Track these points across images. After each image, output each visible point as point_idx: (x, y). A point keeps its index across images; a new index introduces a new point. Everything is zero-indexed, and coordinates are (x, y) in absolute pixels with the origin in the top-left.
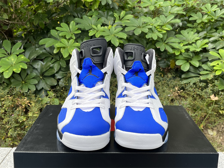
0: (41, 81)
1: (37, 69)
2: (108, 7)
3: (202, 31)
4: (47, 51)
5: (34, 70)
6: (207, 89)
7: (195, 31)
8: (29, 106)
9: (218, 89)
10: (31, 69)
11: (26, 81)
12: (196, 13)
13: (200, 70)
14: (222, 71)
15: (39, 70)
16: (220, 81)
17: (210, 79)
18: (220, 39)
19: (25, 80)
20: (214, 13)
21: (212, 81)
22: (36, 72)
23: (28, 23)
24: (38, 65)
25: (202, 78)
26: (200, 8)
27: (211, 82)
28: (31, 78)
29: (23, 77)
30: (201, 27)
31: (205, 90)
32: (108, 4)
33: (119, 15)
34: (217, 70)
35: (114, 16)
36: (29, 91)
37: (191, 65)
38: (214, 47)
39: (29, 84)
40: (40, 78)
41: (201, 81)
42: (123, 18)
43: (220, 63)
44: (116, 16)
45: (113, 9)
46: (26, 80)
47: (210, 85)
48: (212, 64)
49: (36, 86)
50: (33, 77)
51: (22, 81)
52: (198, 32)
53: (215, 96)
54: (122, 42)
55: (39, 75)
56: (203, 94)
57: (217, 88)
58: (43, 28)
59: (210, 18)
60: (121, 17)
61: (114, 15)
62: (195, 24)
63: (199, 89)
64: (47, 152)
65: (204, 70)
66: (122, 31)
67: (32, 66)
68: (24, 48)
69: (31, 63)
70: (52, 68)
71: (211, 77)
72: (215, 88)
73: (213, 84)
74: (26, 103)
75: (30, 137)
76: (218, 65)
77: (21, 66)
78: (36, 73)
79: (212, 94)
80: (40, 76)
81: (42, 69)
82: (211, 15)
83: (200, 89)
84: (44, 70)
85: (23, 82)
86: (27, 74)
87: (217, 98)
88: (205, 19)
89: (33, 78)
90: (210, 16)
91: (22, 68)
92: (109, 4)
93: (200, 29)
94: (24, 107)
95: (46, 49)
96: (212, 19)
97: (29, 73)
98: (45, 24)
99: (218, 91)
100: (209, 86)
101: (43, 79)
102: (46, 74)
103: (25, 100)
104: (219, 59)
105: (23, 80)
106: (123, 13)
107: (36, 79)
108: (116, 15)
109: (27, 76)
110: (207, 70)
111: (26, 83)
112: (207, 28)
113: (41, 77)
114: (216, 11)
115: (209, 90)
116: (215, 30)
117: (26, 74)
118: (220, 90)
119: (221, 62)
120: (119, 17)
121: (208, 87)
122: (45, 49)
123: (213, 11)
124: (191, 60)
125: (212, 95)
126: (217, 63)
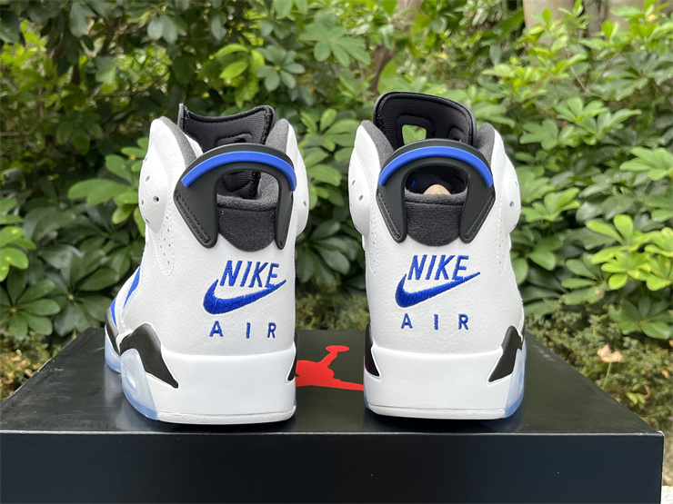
0: (71, 309)
1: (58, 272)
2: (283, 98)
3: (560, 172)
4: (92, 220)
5: (49, 275)
6: (586, 330)
7: (541, 171)
8: (26, 376)
9: (618, 330)
10: (41, 272)
11: (22, 306)
12: (541, 124)
13: (561, 278)
14: (629, 276)
15: (66, 275)
16: (624, 307)
17: (592, 301)
18: (614, 190)
19: (19, 302)
20: (593, 121)
21: (599, 308)
22: (57, 279)
23: (38, 136)
24: (63, 257)
25: (569, 299)
26: (553, 109)
27: (598, 312)
28: (40, 295)
29: (14, 293)
30: (558, 162)
31: (580, 335)
32: (283, 90)
33: (317, 119)
34: (613, 274)
35: (300, 122)
36: (32, 333)
37: (532, 264)
38: (600, 212)
39: (33, 315)
40: (68, 299)
41: (566, 309)
42: (328, 128)
43: (621, 255)
44: (308, 121)
45: (299, 104)
46: (22, 303)
47: (594, 319)
48: (595, 259)
49: (53, 322)
50: (46, 292)
51: (8, 304)
52: (549, 174)
53: (612, 350)
54: (325, 194)
55: (64, 288)
56: (574, 345)
57: (615, 328)
58: (84, 153)
59: (584, 133)
60: (323, 126)
61: (303, 120)
62: (540, 155)
63: (561, 330)
64: (85, 432)
65: (574, 276)
66: (325, 162)
67: (44, 262)
68: (22, 214)
69: (40, 253)
70: (106, 267)
71: (595, 294)
72: (609, 329)
73: (604, 316)
74: (19, 368)
75: (30, 396)
76: (614, 261)
77: (8, 259)
78: (55, 283)
79: (601, 343)
80: (66, 291)
81: (74, 270)
82: (585, 126)
83: (565, 330)
84: (82, 274)
85: (14, 310)
86: (28, 286)
87: (617, 357)
88: (569, 137)
89: (46, 297)
90: (583, 128)
91: (12, 268)
92: (286, 88)
93: (555, 168)
94: (11, 381)
95: (90, 213)
96: (589, 136)
97: (33, 282)
98: (93, 142)
99: (618, 338)
100: (590, 321)
101: (79, 302)
102: (87, 286)
103: (17, 358)
104: (617, 244)
105: (14, 301)
106: (328, 115)
107: (55, 300)
108: (307, 118)
109: (27, 292)
110: (582, 277)
111: (23, 313)
112: (575, 164)
113: (71, 297)
114: (600, 117)
115: (592, 334)
116: (598, 170)
117: (24, 286)
118: (625, 332)
119: (624, 251)
120: (318, 124)
121: (589, 325)
122: (86, 214)
123: (589, 115)
124: (531, 249)
125: (602, 347)
126: (611, 255)
